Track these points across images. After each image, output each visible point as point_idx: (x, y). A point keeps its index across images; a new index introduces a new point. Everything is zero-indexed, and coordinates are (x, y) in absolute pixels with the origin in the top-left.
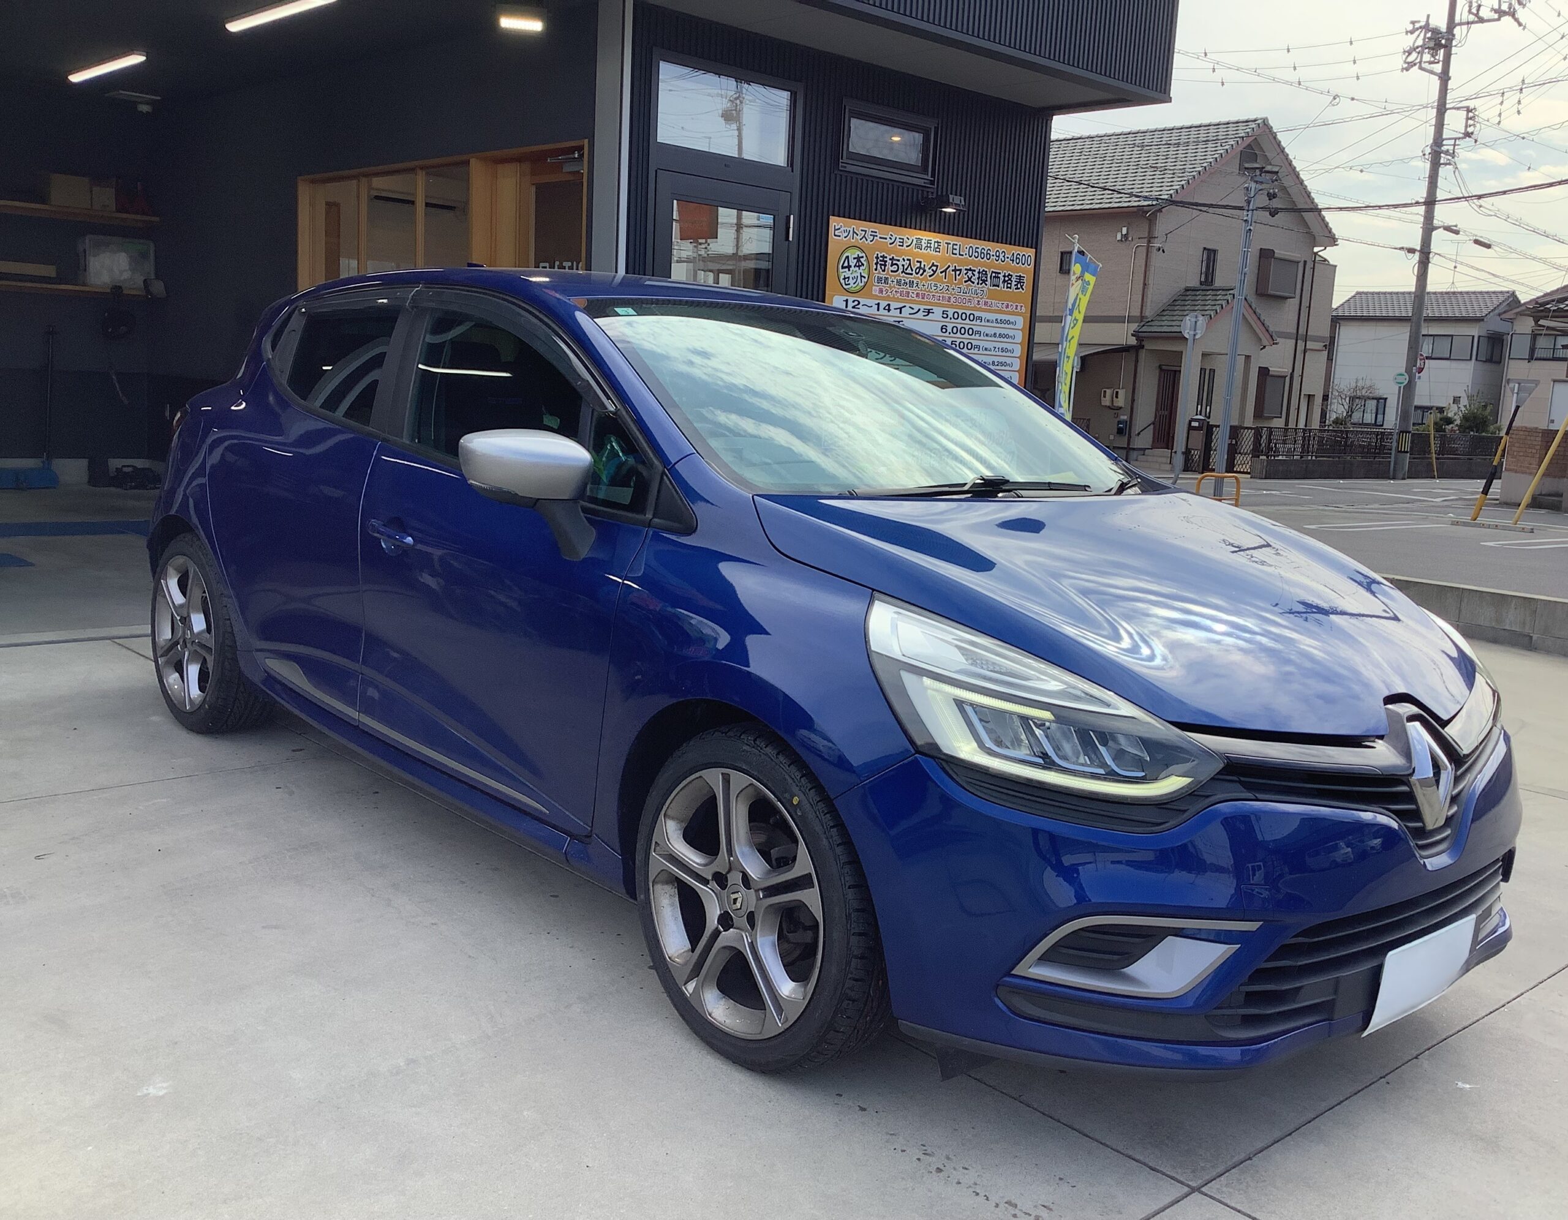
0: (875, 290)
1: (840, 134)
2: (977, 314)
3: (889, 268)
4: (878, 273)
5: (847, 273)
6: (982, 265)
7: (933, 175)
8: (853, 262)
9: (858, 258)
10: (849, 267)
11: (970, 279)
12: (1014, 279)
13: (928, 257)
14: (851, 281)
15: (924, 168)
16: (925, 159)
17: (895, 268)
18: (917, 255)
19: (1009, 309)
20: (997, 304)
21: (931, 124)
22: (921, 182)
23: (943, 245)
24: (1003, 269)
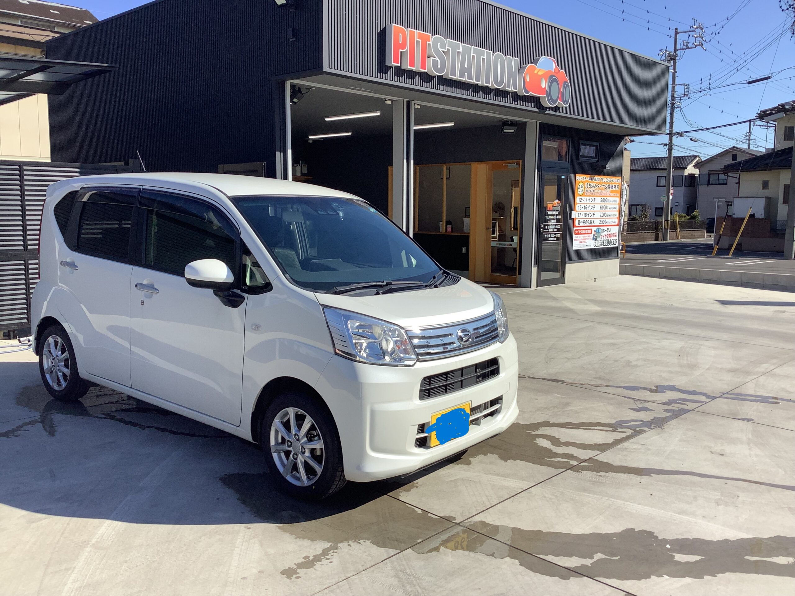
0: (586, 194)
1: (578, 150)
2: (608, 198)
3: (589, 187)
4: (586, 189)
5: (579, 190)
6: (609, 183)
7: (599, 159)
8: (581, 186)
9: (582, 185)
10: (580, 188)
11: (606, 188)
12: (616, 186)
13: (597, 183)
14: (580, 192)
15: (596, 157)
16: (596, 155)
17: (590, 187)
18: (595, 182)
19: (615, 196)
20: (612, 194)
21: (598, 144)
22: (595, 161)
23: (600, 179)
24: (613, 183)
